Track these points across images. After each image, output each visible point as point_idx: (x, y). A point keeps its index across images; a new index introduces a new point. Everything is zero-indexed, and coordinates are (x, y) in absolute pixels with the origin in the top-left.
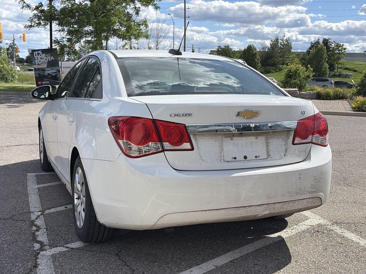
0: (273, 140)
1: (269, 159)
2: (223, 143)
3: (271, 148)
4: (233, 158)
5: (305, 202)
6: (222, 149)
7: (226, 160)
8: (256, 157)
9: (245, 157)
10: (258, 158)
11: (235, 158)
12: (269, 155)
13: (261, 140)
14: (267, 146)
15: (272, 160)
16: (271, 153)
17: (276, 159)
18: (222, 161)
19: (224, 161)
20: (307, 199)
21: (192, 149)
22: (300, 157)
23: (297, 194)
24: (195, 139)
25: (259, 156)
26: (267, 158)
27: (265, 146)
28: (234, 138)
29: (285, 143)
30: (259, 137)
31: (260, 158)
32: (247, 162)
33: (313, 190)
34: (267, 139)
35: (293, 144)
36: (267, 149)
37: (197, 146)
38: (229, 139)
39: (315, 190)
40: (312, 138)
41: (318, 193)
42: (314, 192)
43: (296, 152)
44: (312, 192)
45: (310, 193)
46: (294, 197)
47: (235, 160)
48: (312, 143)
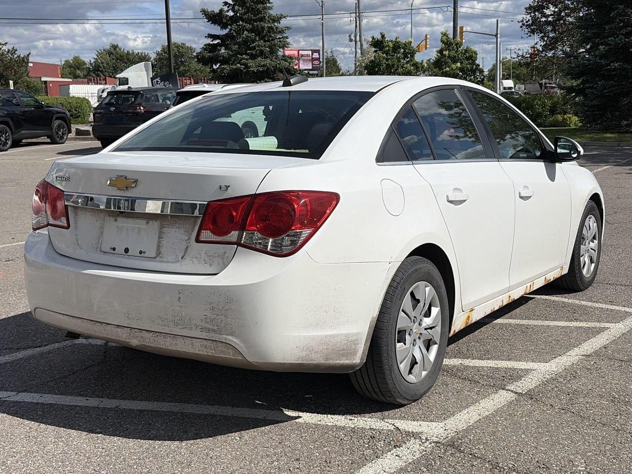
0: (171, 229)
1: (158, 259)
2: (105, 224)
3: (164, 242)
4: (111, 248)
5: (197, 343)
6: (102, 233)
7: (103, 249)
8: (141, 252)
9: (127, 250)
10: (142, 255)
11: (114, 249)
12: (160, 253)
13: (154, 227)
14: (160, 237)
15: (162, 262)
16: (163, 250)
17: (168, 262)
18: (99, 250)
19: (101, 251)
20: (201, 340)
21: (68, 227)
24: (76, 214)
25: (144, 252)
26: (155, 258)
27: (157, 238)
28: (119, 219)
29: (187, 238)
30: (151, 222)
31: (146, 255)
32: (127, 258)
33: (211, 327)
34: (162, 227)
35: (198, 240)
36: (159, 242)
37: (76, 224)
38: (112, 219)
39: (216, 328)
40: (240, 237)
41: (224, 334)
42: (214, 331)
43: (203, 256)
44: (208, 330)
45: (203, 329)
46: (171, 329)
47: (113, 252)
48: (239, 244)
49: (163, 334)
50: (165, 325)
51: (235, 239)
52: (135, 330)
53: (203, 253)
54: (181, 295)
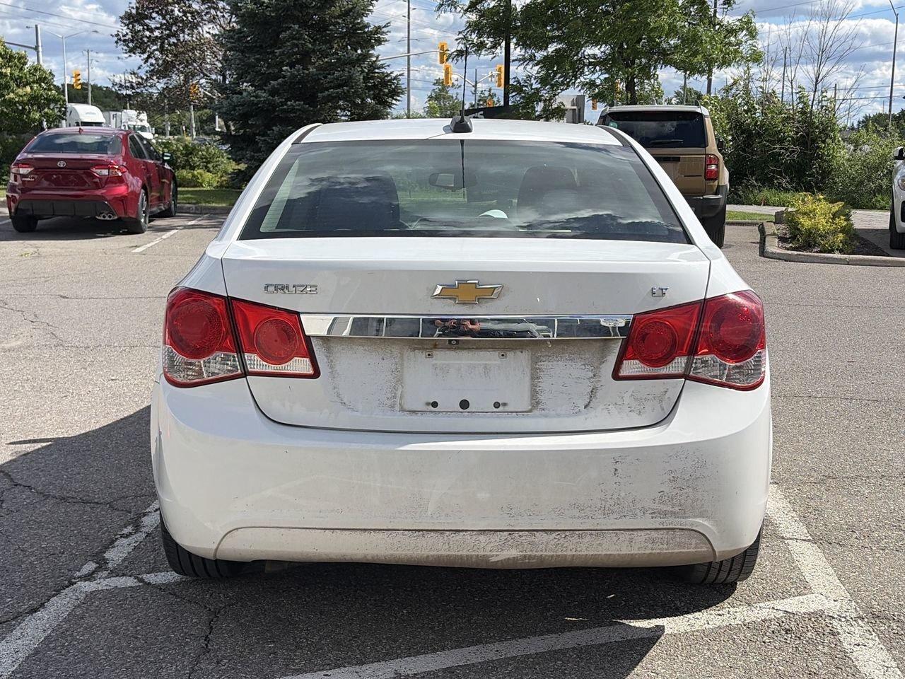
0: (555, 363)
1: (536, 412)
2: (405, 363)
3: (544, 384)
4: (428, 404)
5: (640, 537)
6: (400, 380)
7: (407, 407)
8: (497, 405)
9: (464, 404)
10: (501, 409)
11: (435, 404)
12: (538, 403)
13: (519, 362)
14: (535, 377)
15: (546, 416)
16: (543, 397)
17: (558, 416)
18: (397, 408)
19: (402, 410)
20: (648, 532)
21: (316, 374)
22: (640, 413)
23: (607, 512)
24: (328, 349)
25: (505, 404)
26: (530, 411)
27: (527, 379)
28: (437, 353)
29: (591, 374)
30: (510, 355)
31: (507, 409)
32: (468, 416)
33: (669, 509)
34: (535, 361)
35: (616, 376)
36: (534, 385)
37: (331, 368)
38: (421, 356)
39: (677, 509)
40: (688, 365)
41: (690, 517)
42: (673, 514)
43: (627, 399)
44: (665, 514)
45: (654, 514)
46: (596, 522)
47: (433, 409)
48: (686, 376)
49: (577, 532)
50: (587, 517)
51: (681, 371)
52: (521, 533)
53: (627, 397)
54: (618, 466)
